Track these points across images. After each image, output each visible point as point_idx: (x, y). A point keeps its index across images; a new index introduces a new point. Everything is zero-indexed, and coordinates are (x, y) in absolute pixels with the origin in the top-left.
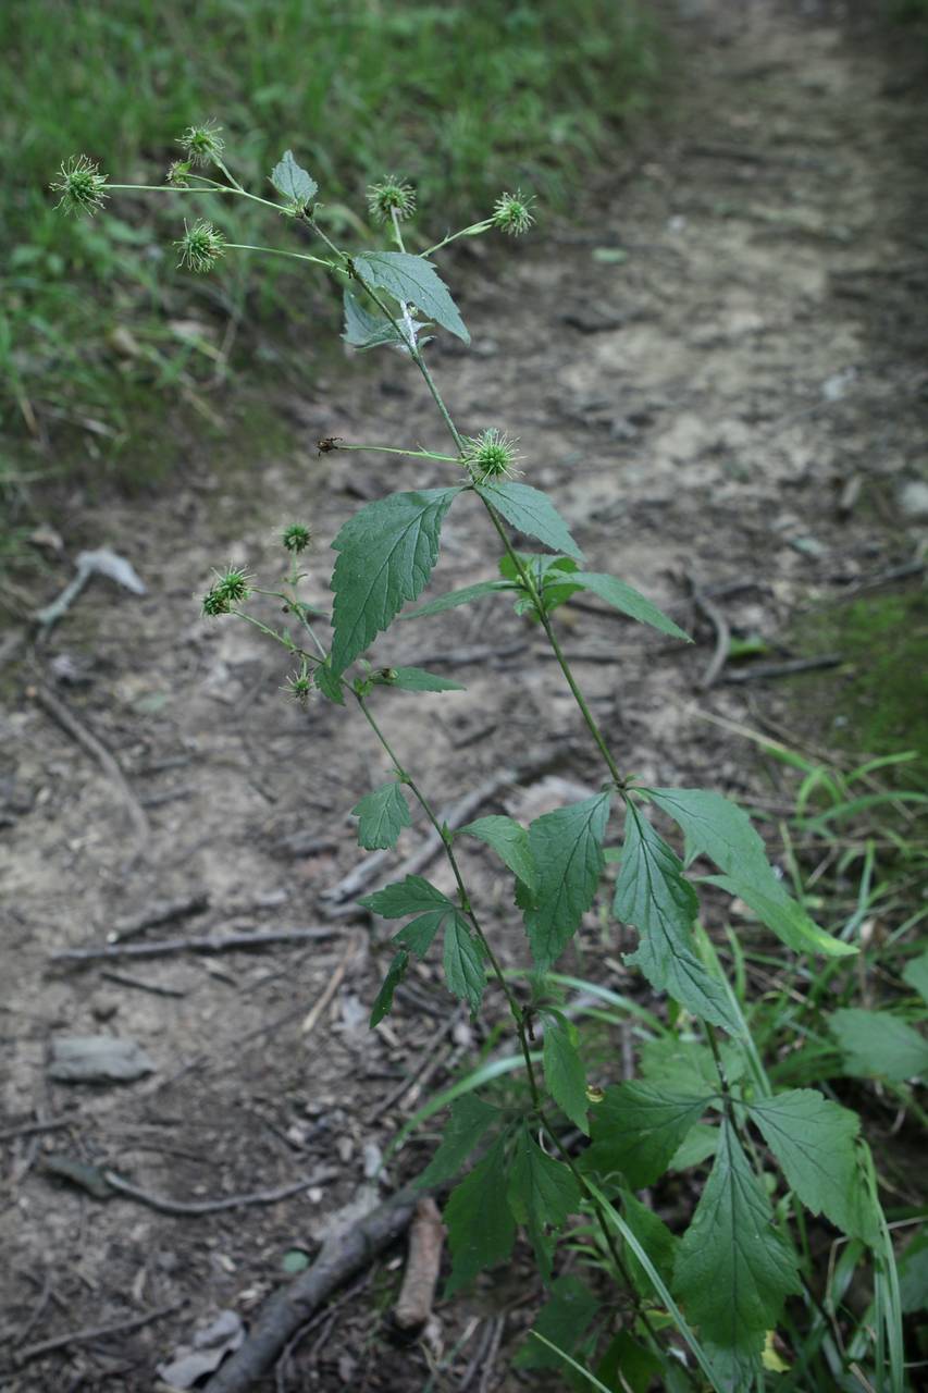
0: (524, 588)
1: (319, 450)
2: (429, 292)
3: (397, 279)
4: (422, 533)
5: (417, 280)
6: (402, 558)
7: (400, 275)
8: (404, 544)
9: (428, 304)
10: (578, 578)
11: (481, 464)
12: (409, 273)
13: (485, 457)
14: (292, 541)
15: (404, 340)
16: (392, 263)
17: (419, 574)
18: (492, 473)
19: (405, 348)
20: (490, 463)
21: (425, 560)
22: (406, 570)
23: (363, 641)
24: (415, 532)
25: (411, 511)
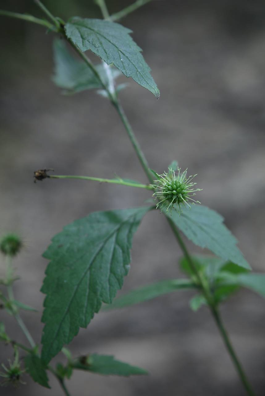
0: (198, 287)
1: (35, 178)
2: (127, 55)
3: (101, 43)
4: (117, 247)
5: (116, 44)
6: (101, 267)
7: (103, 40)
8: (102, 256)
9: (126, 65)
10: (243, 279)
11: (166, 195)
12: (110, 38)
13: (169, 190)
14: (8, 247)
15: (105, 87)
16: (96, 29)
17: (114, 280)
18: (174, 202)
19: (104, 93)
20: (173, 195)
21: (119, 270)
22: (104, 277)
23: (67, 335)
24: (111, 245)
25: (108, 227)
